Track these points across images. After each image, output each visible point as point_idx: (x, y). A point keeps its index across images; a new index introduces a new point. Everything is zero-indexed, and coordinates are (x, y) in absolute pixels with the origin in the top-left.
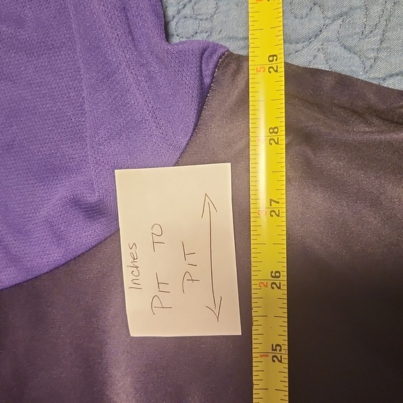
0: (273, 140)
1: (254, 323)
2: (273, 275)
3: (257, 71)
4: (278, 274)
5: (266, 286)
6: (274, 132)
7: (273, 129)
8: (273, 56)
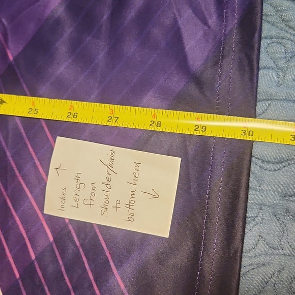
0: (153, 123)
1: (50, 100)
2: (76, 114)
3: (198, 118)
4: (75, 117)
5: (70, 109)
6: (158, 124)
7: (160, 124)
8: (205, 129)
